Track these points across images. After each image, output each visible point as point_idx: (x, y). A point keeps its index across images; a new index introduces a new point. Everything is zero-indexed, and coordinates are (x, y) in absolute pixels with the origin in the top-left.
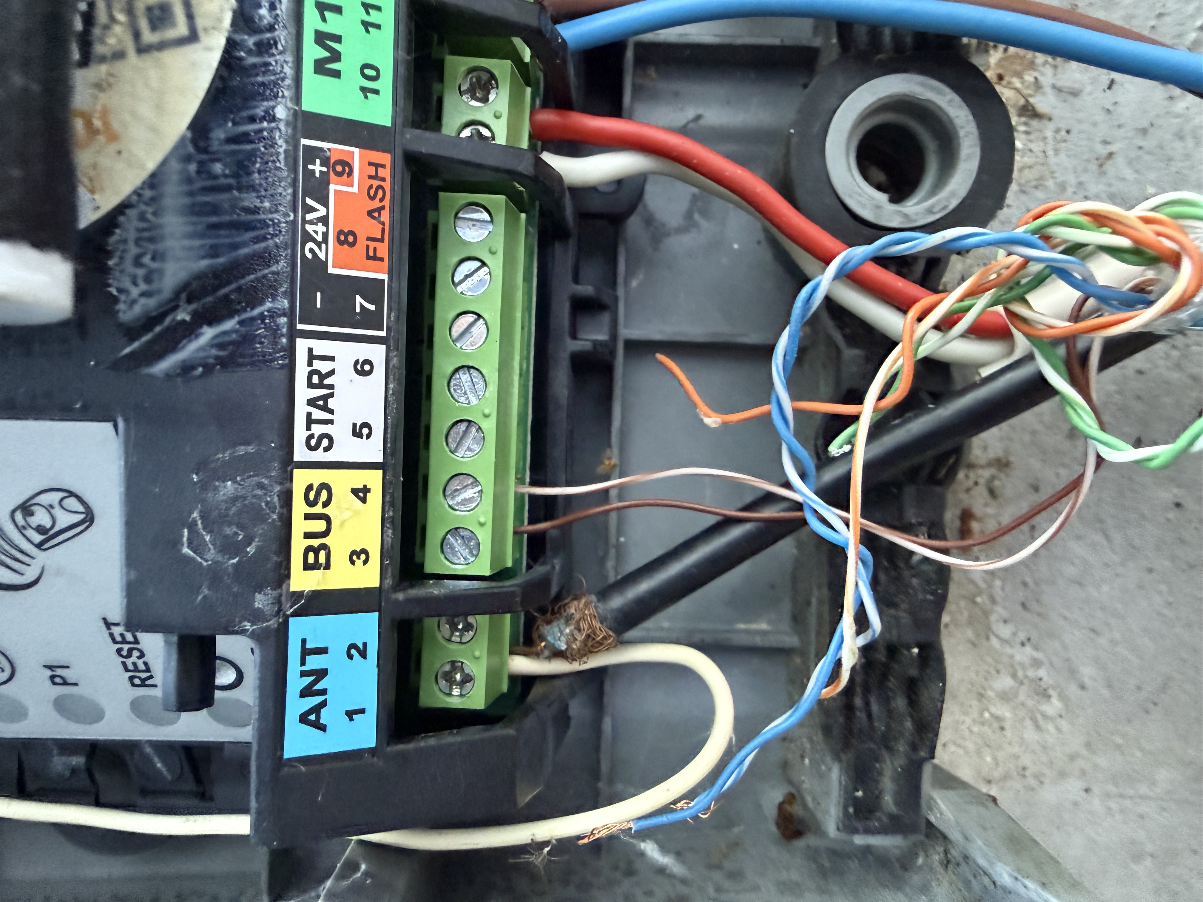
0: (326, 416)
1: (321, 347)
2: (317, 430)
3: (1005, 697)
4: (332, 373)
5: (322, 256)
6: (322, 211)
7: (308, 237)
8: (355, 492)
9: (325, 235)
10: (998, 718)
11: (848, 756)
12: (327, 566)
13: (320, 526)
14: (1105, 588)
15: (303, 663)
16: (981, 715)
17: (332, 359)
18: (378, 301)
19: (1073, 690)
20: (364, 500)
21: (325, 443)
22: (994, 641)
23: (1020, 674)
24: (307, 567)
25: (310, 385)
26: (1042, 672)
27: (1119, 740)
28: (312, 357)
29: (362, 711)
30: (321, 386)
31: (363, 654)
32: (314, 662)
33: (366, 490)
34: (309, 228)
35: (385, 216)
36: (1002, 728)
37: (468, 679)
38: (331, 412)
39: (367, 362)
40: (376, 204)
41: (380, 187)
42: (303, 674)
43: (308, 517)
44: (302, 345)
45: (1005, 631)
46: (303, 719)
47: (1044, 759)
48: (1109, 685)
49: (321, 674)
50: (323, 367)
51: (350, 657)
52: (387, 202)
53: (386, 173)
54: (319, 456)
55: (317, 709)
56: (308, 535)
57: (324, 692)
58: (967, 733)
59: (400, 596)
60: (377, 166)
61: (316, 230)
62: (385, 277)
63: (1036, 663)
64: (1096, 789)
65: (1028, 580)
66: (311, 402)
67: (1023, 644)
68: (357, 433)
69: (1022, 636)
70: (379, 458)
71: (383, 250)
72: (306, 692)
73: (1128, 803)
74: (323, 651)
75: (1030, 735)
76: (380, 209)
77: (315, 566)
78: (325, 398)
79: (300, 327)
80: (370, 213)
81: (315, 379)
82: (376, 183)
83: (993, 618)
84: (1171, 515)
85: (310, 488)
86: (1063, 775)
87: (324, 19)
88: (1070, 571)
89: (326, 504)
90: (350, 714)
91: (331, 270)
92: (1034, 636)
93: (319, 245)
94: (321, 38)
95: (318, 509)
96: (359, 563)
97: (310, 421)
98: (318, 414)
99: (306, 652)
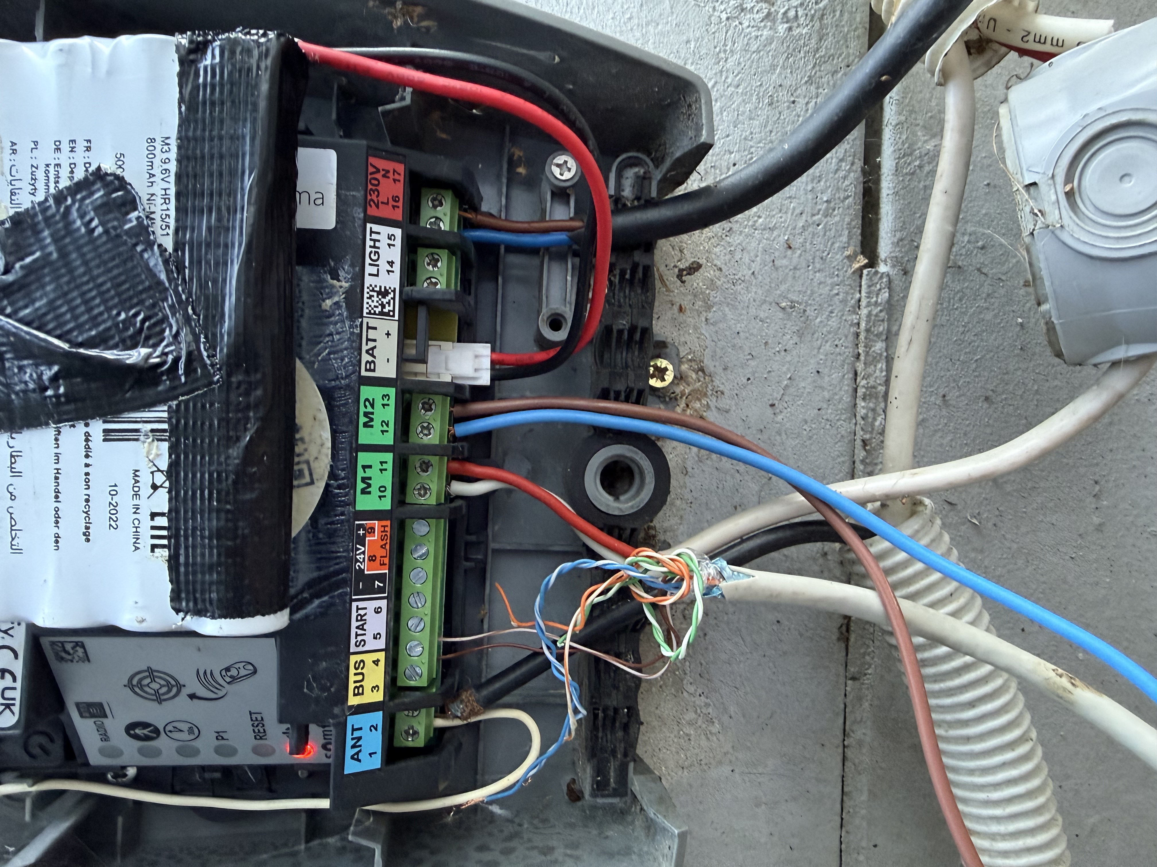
0: (363, 632)
1: (361, 604)
2: (360, 638)
3: (690, 723)
4: (365, 614)
5: (362, 567)
6: (363, 549)
7: (357, 561)
8: (374, 662)
9: (364, 559)
10: (687, 735)
11: (595, 761)
12: (363, 694)
13: (360, 677)
14: (742, 665)
15: (352, 734)
16: (679, 733)
17: (366, 608)
18: (384, 582)
19: (725, 718)
20: (377, 665)
21: (363, 643)
22: (685, 694)
23: (699, 711)
24: (355, 695)
25: (357, 620)
26: (710, 710)
27: (749, 744)
28: (358, 609)
29: (375, 753)
30: (361, 620)
31: (376, 729)
32: (357, 734)
33: (378, 661)
34: (358, 557)
35: (388, 547)
36: (689, 740)
37: (415, 733)
38: (365, 630)
39: (380, 608)
40: (384, 542)
41: (386, 535)
42: (353, 739)
43: (355, 674)
44: (354, 605)
45: (691, 689)
46: (352, 757)
47: (711, 755)
48: (744, 716)
49: (359, 739)
50: (362, 612)
51: (371, 730)
52: (388, 541)
53: (388, 529)
54: (360, 649)
55: (357, 753)
56: (355, 682)
57: (360, 746)
58: (671, 742)
59: (391, 704)
60: (384, 527)
61: (360, 557)
62: (387, 571)
63: (707, 705)
64: (736, 770)
65: (703, 662)
66: (357, 628)
67: (700, 695)
68: (375, 638)
69: (700, 691)
70: (384, 647)
71: (386, 561)
72: (353, 747)
73: (753, 776)
74: (361, 729)
75: (704, 742)
76: (385, 544)
77: (359, 694)
78: (363, 625)
79: (354, 597)
80: (382, 547)
81: (359, 618)
82: (384, 534)
83: (685, 682)
84: (775, 628)
85: (356, 662)
86: (720, 763)
87: (365, 472)
88: (724, 657)
89: (362, 668)
90: (370, 754)
91: (366, 572)
92: (706, 692)
93: (361, 563)
94: (364, 480)
95: (359, 671)
96: (375, 691)
97: (357, 635)
98: (360, 632)
99: (354, 730)
